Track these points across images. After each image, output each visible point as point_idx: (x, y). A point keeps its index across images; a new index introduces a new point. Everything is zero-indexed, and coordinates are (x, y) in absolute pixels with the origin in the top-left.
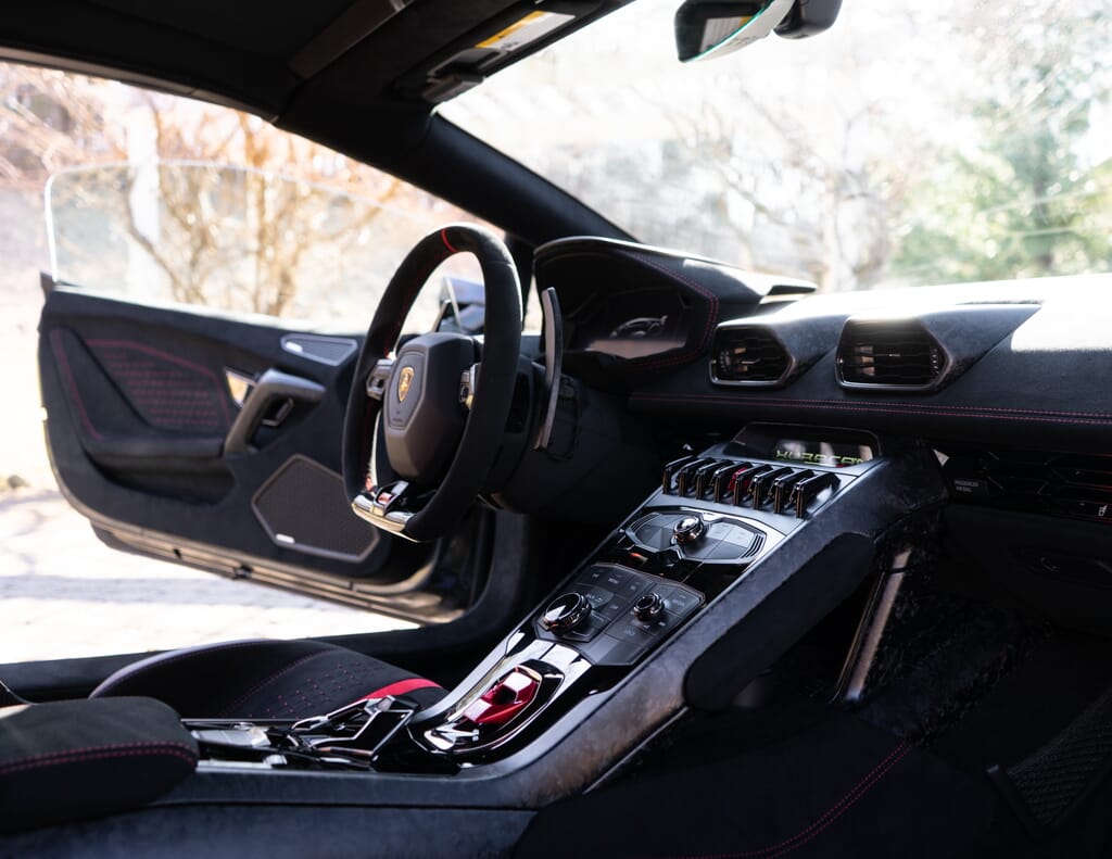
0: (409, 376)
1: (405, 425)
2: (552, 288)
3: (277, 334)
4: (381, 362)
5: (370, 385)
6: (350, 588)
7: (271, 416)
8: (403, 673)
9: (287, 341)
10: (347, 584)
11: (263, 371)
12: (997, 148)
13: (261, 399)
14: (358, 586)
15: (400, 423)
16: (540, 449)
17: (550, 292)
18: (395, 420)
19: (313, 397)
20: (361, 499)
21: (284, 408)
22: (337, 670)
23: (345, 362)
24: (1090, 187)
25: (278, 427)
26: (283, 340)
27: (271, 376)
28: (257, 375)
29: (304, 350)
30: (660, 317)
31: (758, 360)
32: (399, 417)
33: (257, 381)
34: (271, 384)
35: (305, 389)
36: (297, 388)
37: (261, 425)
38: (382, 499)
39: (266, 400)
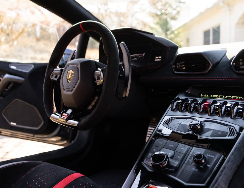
0: (72, 74)
1: (72, 90)
2: (123, 42)
3: (7, 64)
4: (55, 69)
5: (52, 77)
6: (34, 136)
7: (7, 88)
8: (70, 171)
9: (11, 65)
10: (32, 135)
11: (4, 75)
12: (157, 23)
13: (4, 83)
14: (36, 136)
15: (69, 90)
16: (126, 97)
17: (123, 44)
18: (67, 88)
19: (21, 82)
20: (53, 115)
21: (11, 85)
22: (46, 171)
23: (30, 71)
24: (176, 32)
25: (9, 91)
26: (10, 65)
27: (7, 76)
28: (2, 76)
29: (17, 68)
30: (142, 54)
31: (194, 65)
32: (68, 87)
33: (2, 78)
34: (7, 78)
35: (18, 80)
36: (16, 79)
37: (4, 90)
38: (63, 116)
39: (6, 83)
